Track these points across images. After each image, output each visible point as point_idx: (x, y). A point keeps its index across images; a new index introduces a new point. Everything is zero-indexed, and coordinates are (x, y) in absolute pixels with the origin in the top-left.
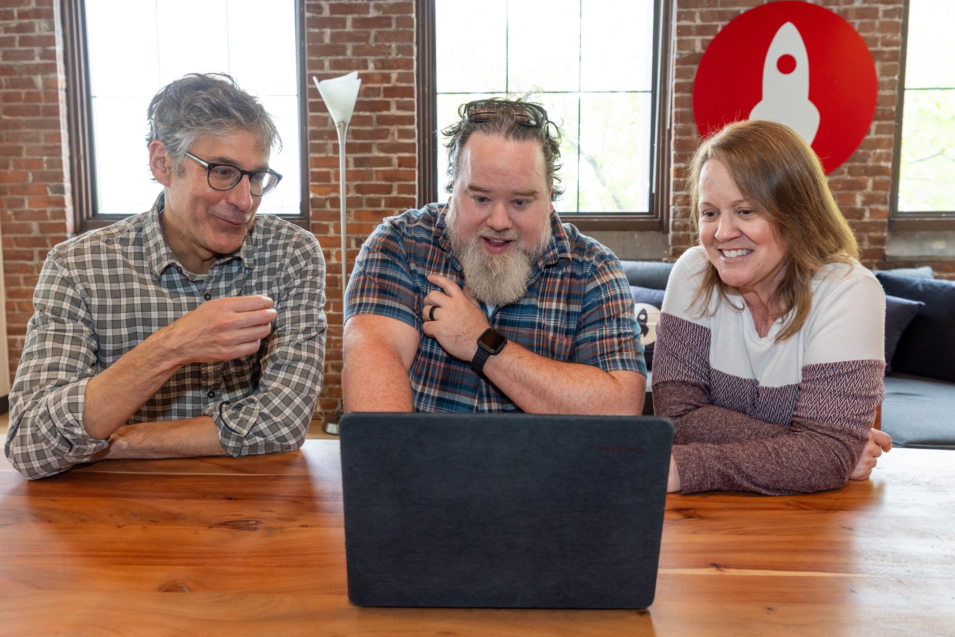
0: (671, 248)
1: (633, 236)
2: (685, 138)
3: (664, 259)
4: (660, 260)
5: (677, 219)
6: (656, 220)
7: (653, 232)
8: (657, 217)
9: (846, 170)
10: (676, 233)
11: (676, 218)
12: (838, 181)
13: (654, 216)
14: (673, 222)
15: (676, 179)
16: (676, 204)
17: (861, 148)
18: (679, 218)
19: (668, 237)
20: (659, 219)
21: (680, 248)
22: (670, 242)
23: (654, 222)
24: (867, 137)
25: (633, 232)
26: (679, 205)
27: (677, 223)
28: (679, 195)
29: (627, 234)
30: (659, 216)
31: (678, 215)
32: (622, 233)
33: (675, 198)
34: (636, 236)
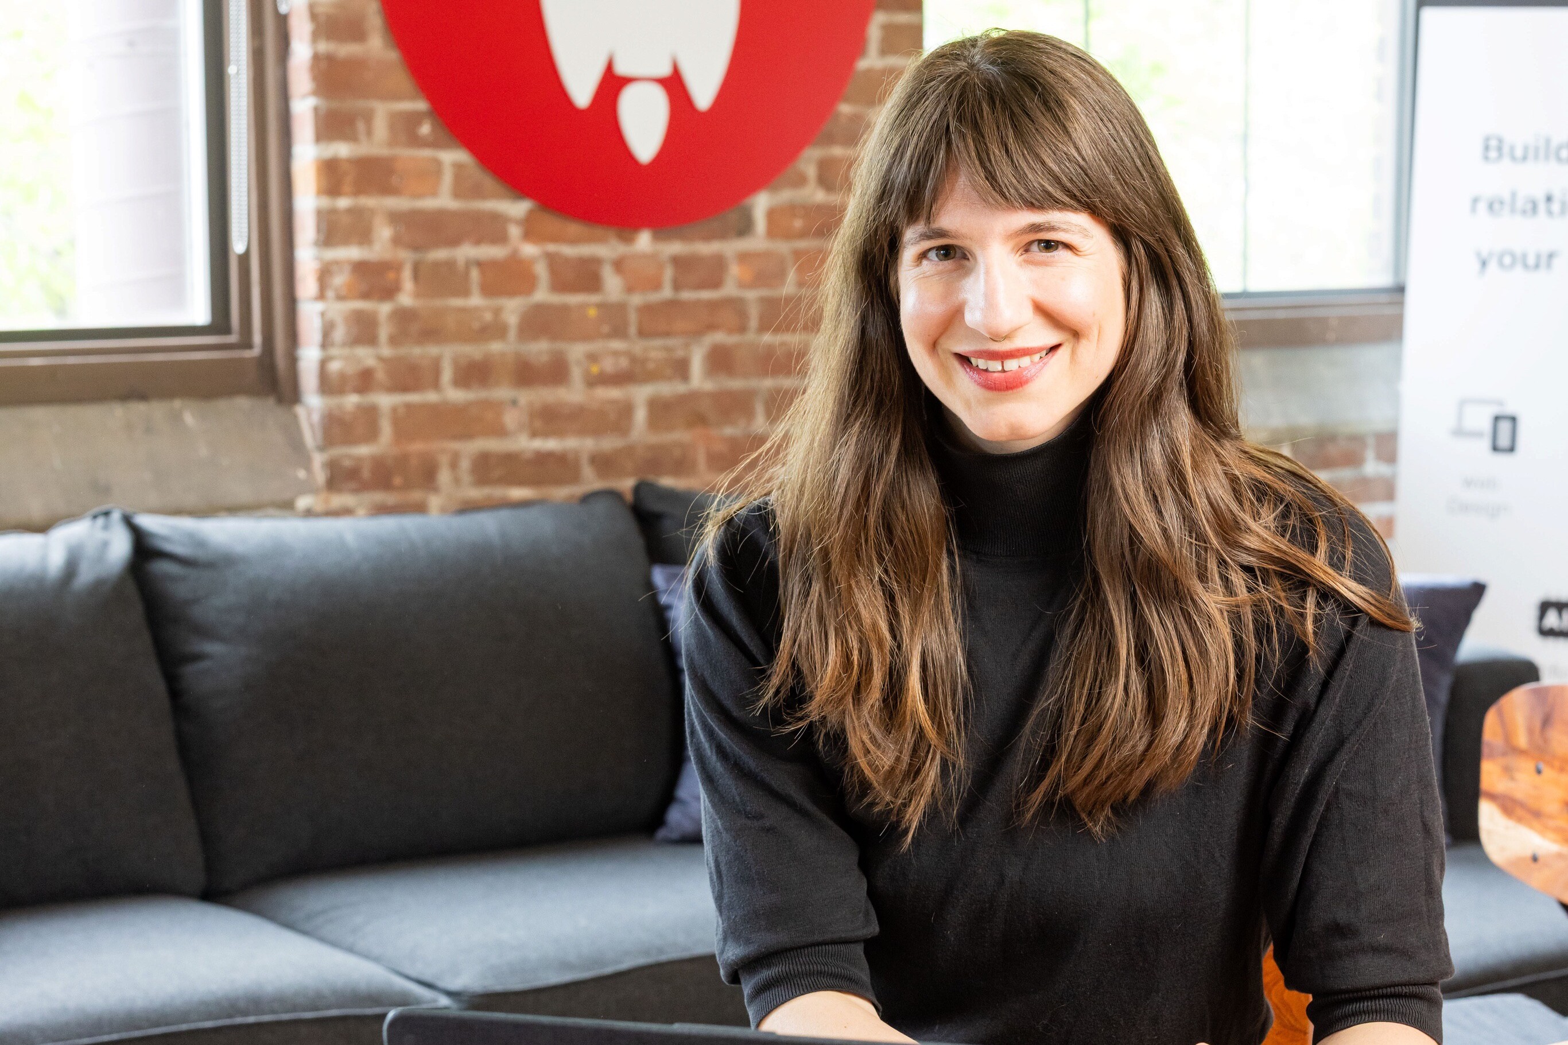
0: (318, 460)
1: (176, 418)
2: (346, 50)
3: (303, 502)
4: (287, 506)
5: (334, 351)
6: (248, 354)
7: (243, 402)
8: (247, 344)
9: (811, 171)
10: (333, 401)
11: (332, 345)
12: (792, 209)
13: (233, 338)
14: (323, 363)
15: (325, 202)
16: (330, 294)
17: (847, 100)
18: (344, 344)
19: (295, 417)
20: (256, 351)
21: (349, 457)
22: (310, 438)
23: (241, 361)
24: (863, 64)
25: (177, 403)
26: (340, 298)
27: (335, 366)
28: (337, 262)
29: (156, 410)
30: (257, 338)
31: (339, 334)
32: (139, 409)
33: (324, 275)
34: (189, 418)
